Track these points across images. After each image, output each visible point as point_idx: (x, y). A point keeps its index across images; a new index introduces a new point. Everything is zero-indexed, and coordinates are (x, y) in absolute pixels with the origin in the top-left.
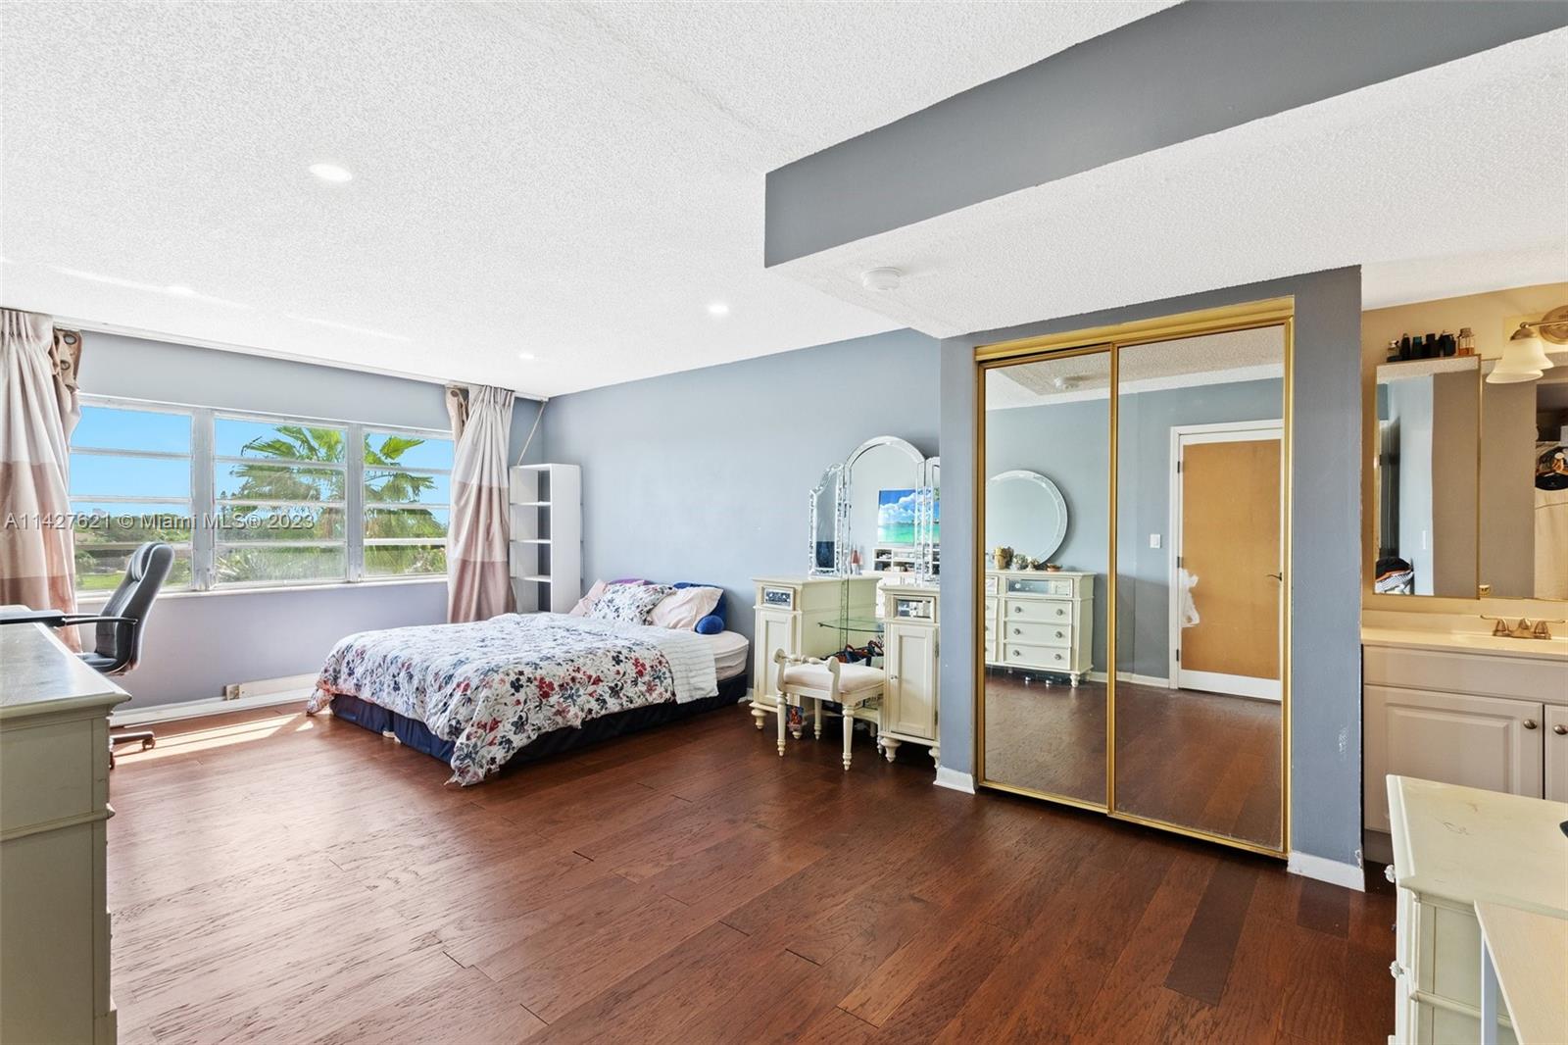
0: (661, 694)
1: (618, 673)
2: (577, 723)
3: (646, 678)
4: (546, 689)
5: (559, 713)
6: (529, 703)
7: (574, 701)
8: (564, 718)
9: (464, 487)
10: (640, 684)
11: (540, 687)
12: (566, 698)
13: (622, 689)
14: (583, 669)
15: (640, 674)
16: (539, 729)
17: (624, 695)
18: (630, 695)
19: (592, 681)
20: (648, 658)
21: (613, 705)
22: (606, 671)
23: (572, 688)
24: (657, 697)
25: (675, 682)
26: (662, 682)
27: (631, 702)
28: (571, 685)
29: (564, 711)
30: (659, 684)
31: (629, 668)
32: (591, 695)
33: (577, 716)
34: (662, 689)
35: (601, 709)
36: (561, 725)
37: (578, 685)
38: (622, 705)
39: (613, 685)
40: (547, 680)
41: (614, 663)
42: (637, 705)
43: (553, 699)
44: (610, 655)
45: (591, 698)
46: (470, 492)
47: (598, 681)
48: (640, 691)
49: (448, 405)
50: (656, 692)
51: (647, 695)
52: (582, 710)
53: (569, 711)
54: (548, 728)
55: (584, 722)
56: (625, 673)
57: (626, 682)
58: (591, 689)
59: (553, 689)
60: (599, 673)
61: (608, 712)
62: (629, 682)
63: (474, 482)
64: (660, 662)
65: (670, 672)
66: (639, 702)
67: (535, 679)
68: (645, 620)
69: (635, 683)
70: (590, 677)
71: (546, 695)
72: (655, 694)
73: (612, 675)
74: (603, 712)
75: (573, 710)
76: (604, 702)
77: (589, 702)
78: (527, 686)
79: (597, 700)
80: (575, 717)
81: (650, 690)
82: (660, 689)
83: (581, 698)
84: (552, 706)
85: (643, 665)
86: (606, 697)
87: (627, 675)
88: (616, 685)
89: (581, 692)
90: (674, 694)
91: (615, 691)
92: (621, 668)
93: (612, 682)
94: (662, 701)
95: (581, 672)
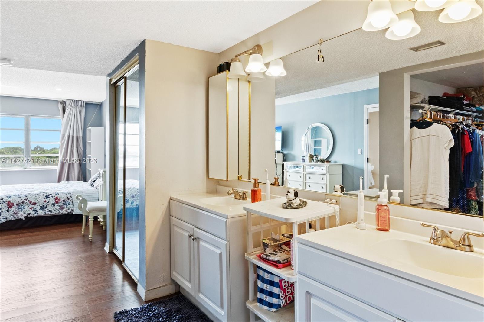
0: (66, 210)
1: (45, 201)
2: (23, 218)
3: (60, 204)
4: (10, 205)
5: (15, 213)
6: (2, 209)
7: (22, 210)
8: (17, 215)
9: (64, 136)
10: (56, 206)
11: (8, 204)
12: (19, 209)
13: (46, 207)
14: (29, 199)
15: (57, 202)
16: (6, 218)
17: (47, 209)
18: (50, 210)
19: (32, 203)
20: (62, 197)
21: (41, 213)
22: (39, 200)
23: (22, 206)
24: (65, 211)
25: (74, 206)
26: (67, 206)
27: (51, 212)
28: (22, 204)
29: (17, 213)
30: (66, 207)
31: (52, 201)
32: (30, 208)
33: (22, 215)
34: (67, 209)
35: (35, 214)
36: (16, 218)
37: (25, 205)
38: (45, 213)
39: (42, 206)
40: (11, 202)
41: (45, 198)
42: (54, 213)
43: (13, 209)
44: (45, 195)
45: (30, 210)
46: (66, 138)
47: (35, 204)
48: (56, 209)
49: (59, 107)
50: (64, 209)
51: (60, 210)
52: (25, 213)
53: (19, 213)
54: (11, 218)
55: (25, 217)
56: (48, 202)
57: (48, 205)
58: (31, 206)
59: (13, 205)
60: (36, 201)
61: (38, 215)
62: (50, 205)
63: (67, 134)
64: (69, 199)
65: (73, 203)
66: (54, 212)
67: (6, 201)
68: (92, 184)
69: (54, 205)
70: (31, 202)
71: (11, 207)
72: (63, 210)
73: (42, 202)
74: (36, 215)
75: (21, 213)
76: (37, 211)
77: (29, 211)
78: (3, 204)
79: (34, 210)
80: (21, 215)
81: (62, 208)
82: (66, 208)
83: (25, 209)
84: (12, 211)
85: (59, 200)
86: (38, 210)
87: (50, 203)
88: (44, 206)
89: (26, 207)
90: (73, 211)
91: (42, 208)
92: (47, 200)
93: (42, 204)
94: (67, 213)
95: (27, 200)
